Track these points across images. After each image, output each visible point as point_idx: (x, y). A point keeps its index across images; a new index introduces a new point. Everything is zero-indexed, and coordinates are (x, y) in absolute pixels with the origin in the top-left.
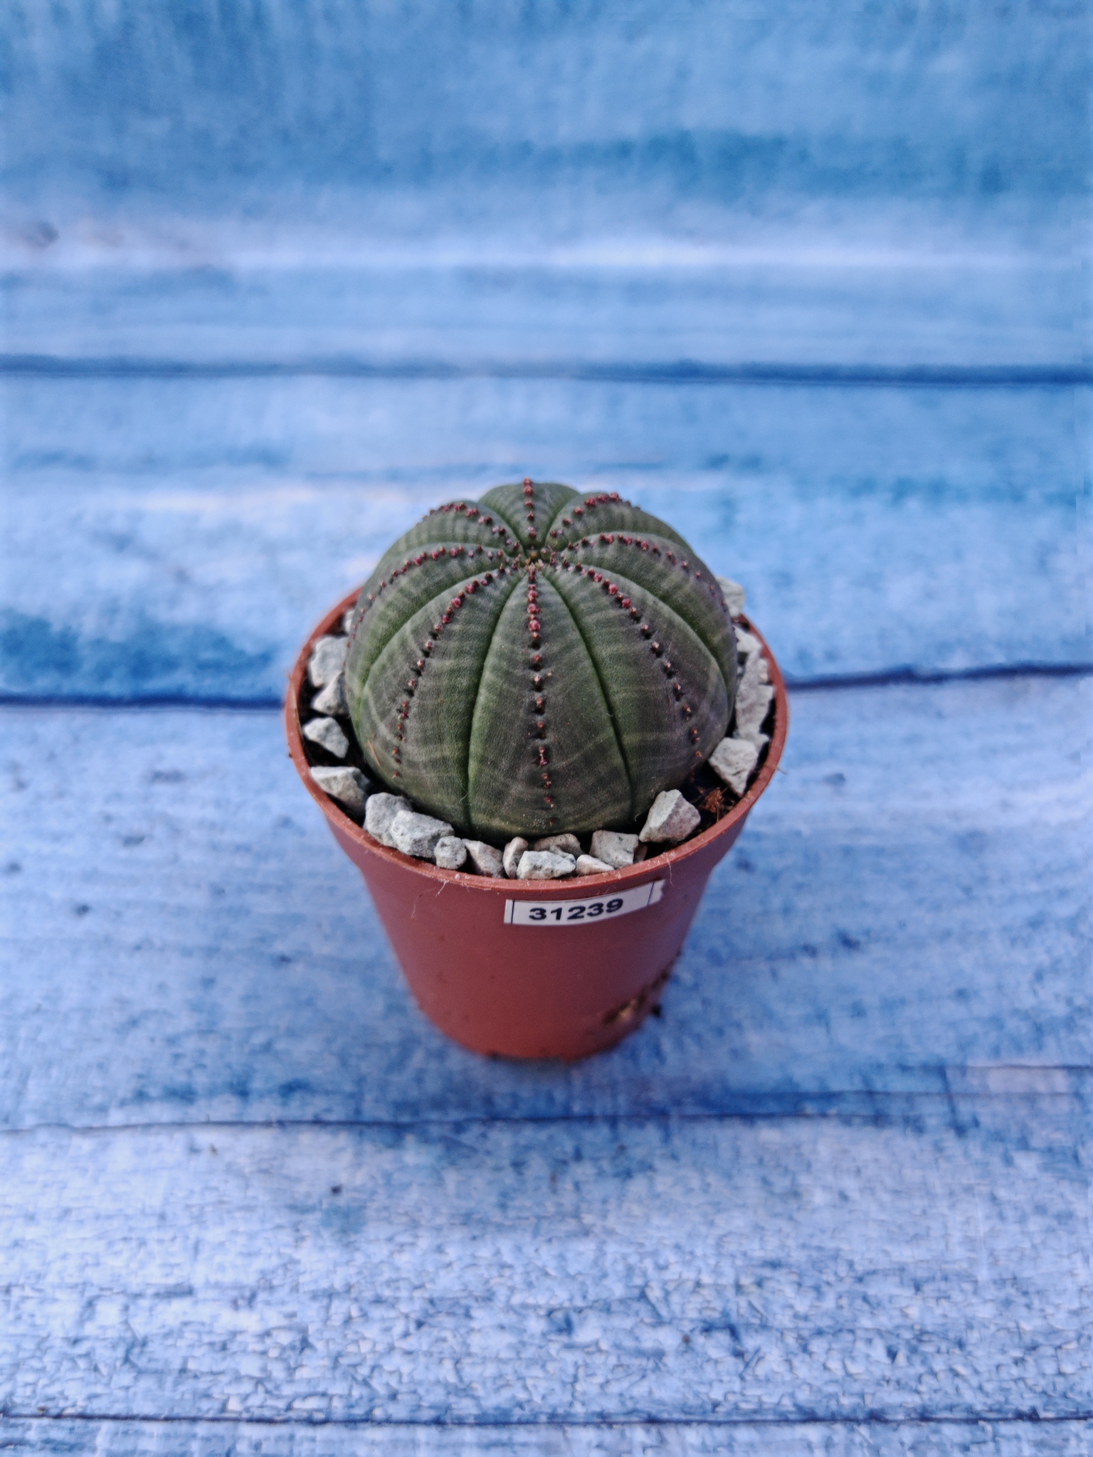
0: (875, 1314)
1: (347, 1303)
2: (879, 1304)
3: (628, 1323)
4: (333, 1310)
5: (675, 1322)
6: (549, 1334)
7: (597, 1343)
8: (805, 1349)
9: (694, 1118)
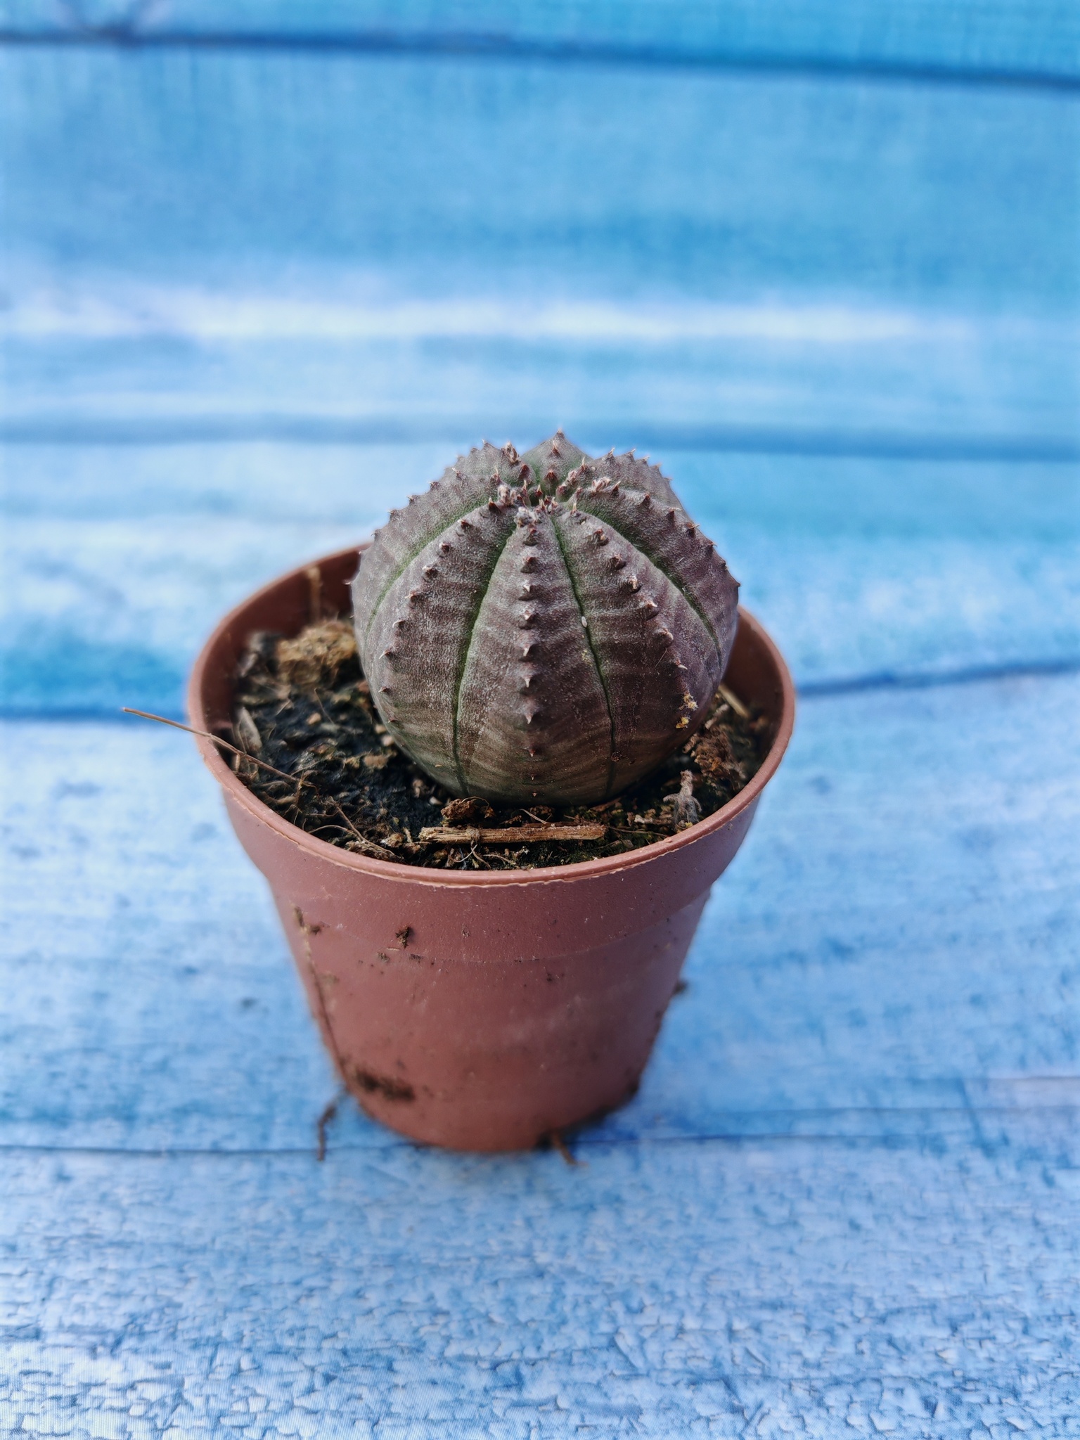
0: (905, 1360)
1: (237, 1354)
2: (908, 1347)
3: (595, 1376)
4: (217, 1361)
5: (653, 1374)
6: (494, 1391)
7: (555, 1400)
8: (820, 1403)
9: (669, 1142)
